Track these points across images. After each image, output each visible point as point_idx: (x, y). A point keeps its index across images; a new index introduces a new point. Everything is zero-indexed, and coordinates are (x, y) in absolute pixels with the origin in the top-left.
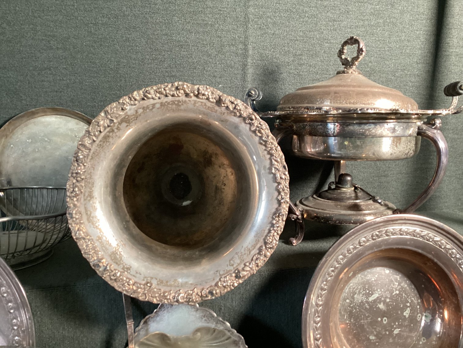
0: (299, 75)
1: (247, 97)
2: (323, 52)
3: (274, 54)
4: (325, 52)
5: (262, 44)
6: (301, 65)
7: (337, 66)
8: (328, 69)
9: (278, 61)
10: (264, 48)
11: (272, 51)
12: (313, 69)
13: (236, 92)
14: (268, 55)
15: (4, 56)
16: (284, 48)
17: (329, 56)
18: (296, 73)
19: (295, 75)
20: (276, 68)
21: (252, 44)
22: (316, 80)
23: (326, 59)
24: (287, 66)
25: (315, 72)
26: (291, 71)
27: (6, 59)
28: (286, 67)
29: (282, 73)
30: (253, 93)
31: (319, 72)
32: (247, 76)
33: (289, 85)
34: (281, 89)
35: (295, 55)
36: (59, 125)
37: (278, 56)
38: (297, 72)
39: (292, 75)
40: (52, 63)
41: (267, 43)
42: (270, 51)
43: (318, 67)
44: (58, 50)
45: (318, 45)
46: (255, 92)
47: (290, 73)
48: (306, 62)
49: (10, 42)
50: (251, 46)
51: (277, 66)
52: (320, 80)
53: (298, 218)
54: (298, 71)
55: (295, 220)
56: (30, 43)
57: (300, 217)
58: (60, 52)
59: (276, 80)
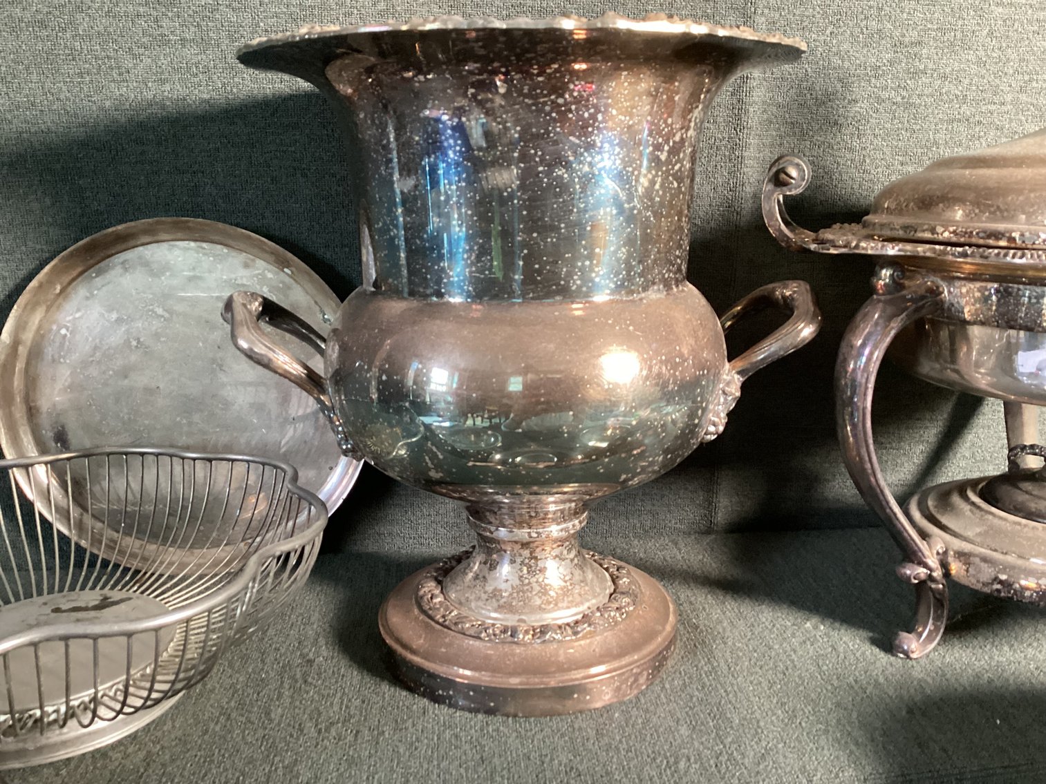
0: (908, 105)
1: (770, 187)
2: (985, 32)
3: (834, 42)
4: (990, 34)
5: (798, 12)
6: (915, 74)
7: (1027, 77)
8: (998, 86)
9: (847, 64)
10: (804, 24)
11: (828, 32)
12: (953, 88)
13: (709, 161)
14: (817, 46)
15: (27, 68)
16: (865, 22)
17: (1004, 45)
18: (899, 99)
19: (894, 107)
20: (839, 86)
21: (766, 11)
22: (959, 121)
23: (995, 55)
24: (873, 80)
25: (957, 97)
26: (885, 95)
27: (34, 77)
28: (869, 81)
29: (856, 101)
30: (793, 172)
31: (971, 95)
32: (747, 111)
33: (875, 136)
34: (851, 150)
35: (898, 45)
36: (194, 269)
37: (846, 46)
38: (903, 98)
39: (888, 104)
40: (167, 87)
41: (814, 9)
42: (823, 31)
43: (967, 81)
44: (184, 46)
45: (972, 13)
46: (801, 170)
47: (880, 100)
48: (931, 66)
49: (43, 25)
50: (763, 19)
51: (840, 80)
52: (971, 120)
53: (930, 578)
54: (904, 93)
55: (922, 583)
56: (101, 28)
57: (938, 574)
58: (190, 52)
59: (836, 123)
